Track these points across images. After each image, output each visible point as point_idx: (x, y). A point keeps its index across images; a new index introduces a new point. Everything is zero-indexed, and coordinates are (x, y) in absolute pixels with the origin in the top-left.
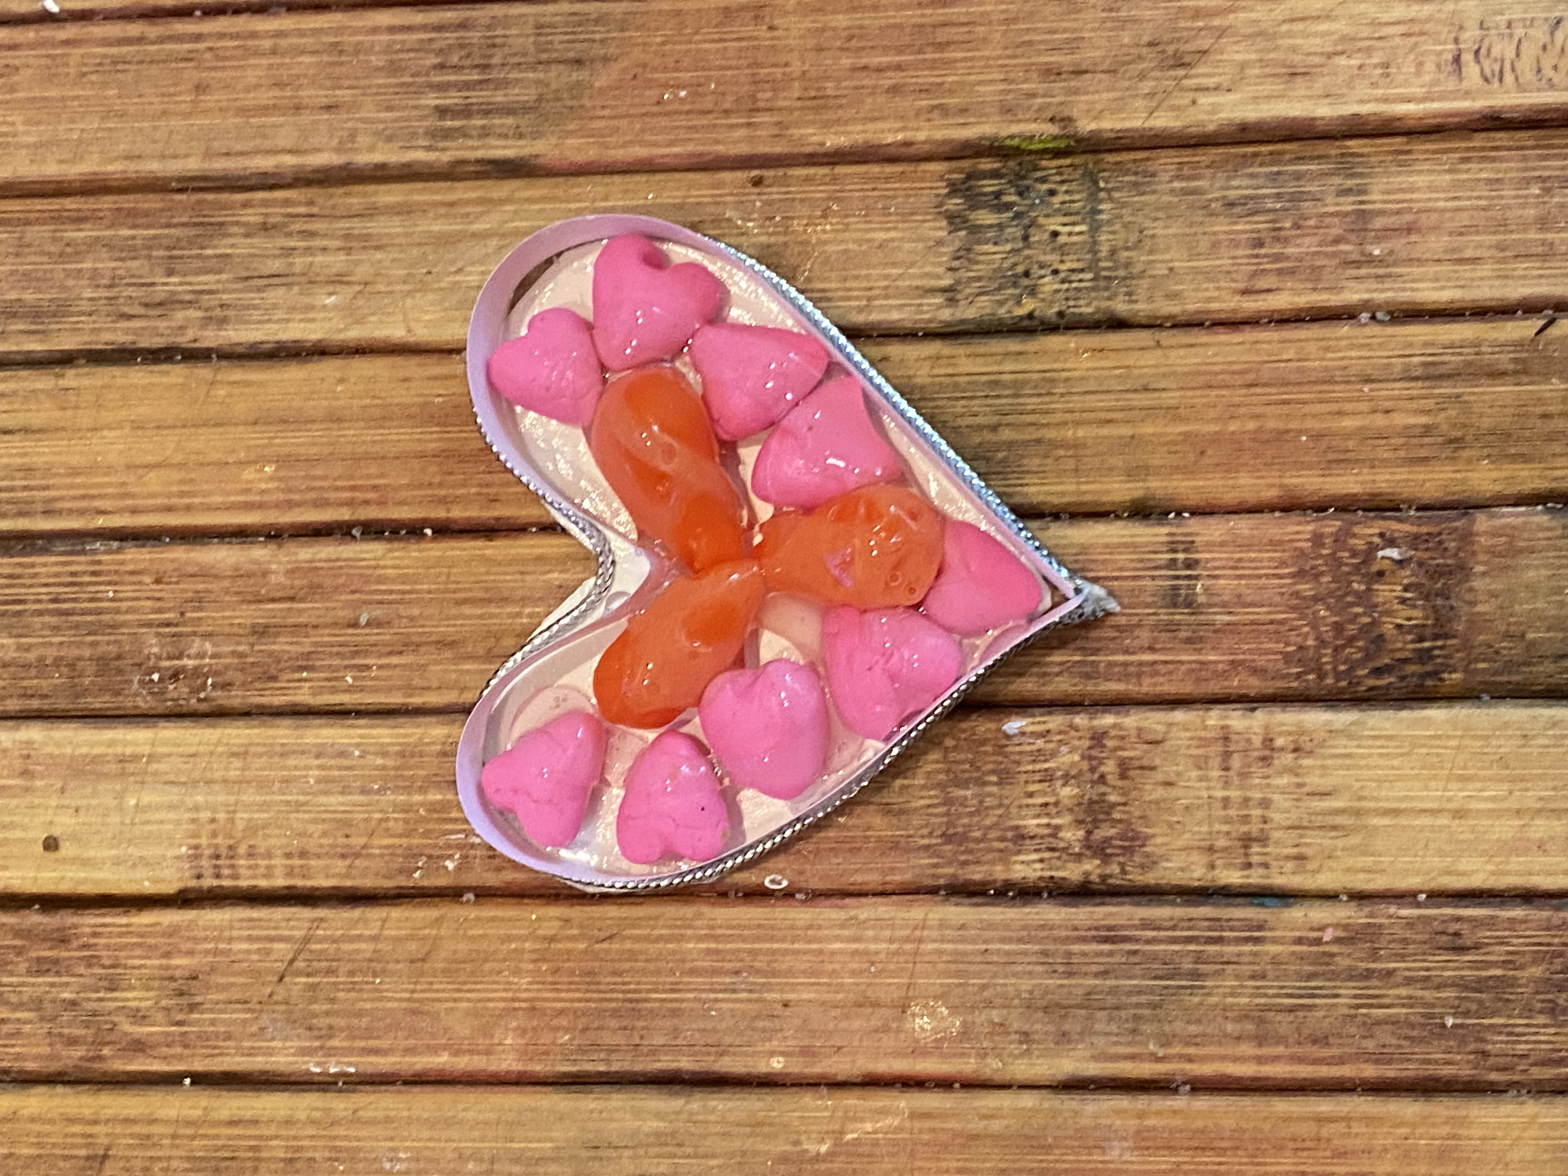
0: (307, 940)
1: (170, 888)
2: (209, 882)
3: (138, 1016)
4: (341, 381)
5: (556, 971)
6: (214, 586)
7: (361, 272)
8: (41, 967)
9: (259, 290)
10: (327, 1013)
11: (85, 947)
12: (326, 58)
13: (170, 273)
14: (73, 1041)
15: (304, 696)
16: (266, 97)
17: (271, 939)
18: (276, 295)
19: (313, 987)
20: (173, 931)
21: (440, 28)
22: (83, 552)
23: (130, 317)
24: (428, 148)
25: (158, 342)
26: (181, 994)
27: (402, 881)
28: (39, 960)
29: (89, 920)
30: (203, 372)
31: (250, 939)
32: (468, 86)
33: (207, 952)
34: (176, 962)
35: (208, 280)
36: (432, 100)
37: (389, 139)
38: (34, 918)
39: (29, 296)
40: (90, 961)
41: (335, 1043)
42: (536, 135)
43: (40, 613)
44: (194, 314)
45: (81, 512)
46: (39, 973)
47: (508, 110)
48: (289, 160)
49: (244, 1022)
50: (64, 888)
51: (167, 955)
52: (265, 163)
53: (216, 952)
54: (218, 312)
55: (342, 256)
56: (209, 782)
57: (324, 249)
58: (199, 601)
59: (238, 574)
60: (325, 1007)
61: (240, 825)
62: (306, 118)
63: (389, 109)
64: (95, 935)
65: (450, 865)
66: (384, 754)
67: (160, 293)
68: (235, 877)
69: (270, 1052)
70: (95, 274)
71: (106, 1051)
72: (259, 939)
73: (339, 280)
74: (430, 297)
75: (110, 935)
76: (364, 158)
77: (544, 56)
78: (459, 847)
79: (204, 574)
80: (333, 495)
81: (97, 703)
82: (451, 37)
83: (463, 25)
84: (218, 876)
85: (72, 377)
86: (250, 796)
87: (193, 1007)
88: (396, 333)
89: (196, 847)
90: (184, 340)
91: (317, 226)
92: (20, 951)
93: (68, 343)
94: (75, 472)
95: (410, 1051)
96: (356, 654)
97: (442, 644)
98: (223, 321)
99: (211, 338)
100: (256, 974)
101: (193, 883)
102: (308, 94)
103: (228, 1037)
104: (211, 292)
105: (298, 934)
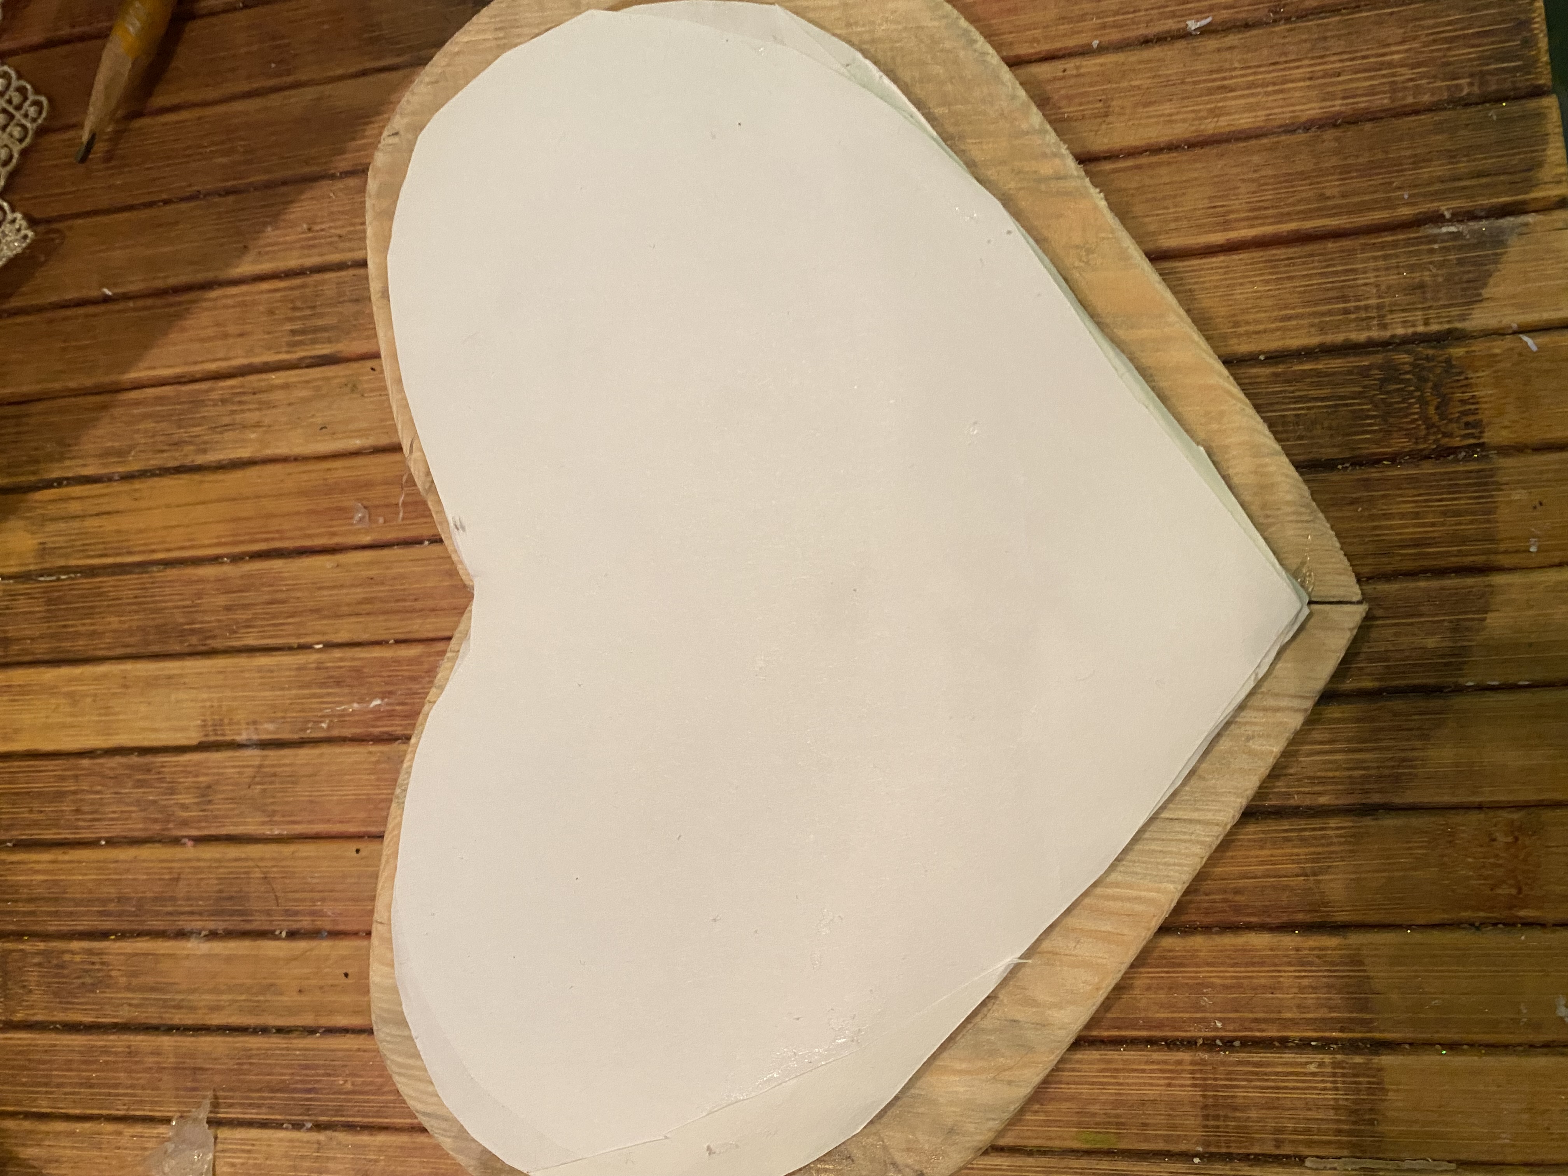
0: (260, 766)
1: (194, 742)
2: (212, 738)
3: (184, 807)
4: (260, 477)
5: (378, 780)
6: (209, 586)
7: (267, 421)
8: (140, 784)
9: (221, 433)
10: (272, 803)
11: (159, 773)
12: (238, 309)
13: (180, 427)
14: (155, 821)
15: (251, 641)
16: (210, 332)
17: (244, 766)
18: (228, 436)
19: (264, 790)
20: (198, 764)
21: (292, 289)
22: (147, 572)
23: (163, 451)
24: (288, 352)
25: (176, 464)
26: (203, 796)
27: (302, 735)
28: (139, 781)
29: (160, 759)
30: (197, 477)
31: (234, 767)
32: (305, 318)
33: (214, 774)
34: (201, 779)
35: (197, 430)
36: (289, 327)
37: (269, 349)
38: (135, 759)
39: (116, 444)
40: (162, 780)
41: (276, 819)
42: (338, 341)
43: (129, 604)
44: (192, 448)
45: (143, 552)
46: (138, 787)
47: (324, 329)
48: (223, 364)
49: (233, 809)
50: (146, 743)
51: (197, 776)
52: (212, 367)
53: (218, 774)
54: (202, 446)
55: (257, 413)
56: (209, 687)
57: (249, 410)
58: (200, 595)
59: (218, 580)
60: (271, 800)
61: (224, 709)
62: (231, 341)
63: (269, 333)
64: (163, 767)
65: (324, 725)
66: (290, 670)
67: (176, 438)
68: (223, 735)
69: (245, 824)
70: (146, 431)
71: (171, 825)
72: (239, 766)
73: (258, 425)
74: (300, 431)
75: (170, 767)
76: (257, 360)
77: (341, 299)
78: (328, 716)
79: (201, 581)
80: (258, 536)
81: (155, 648)
82: (296, 293)
83: (303, 286)
84: (216, 735)
85: (137, 485)
86: (228, 693)
87: (210, 802)
88: (283, 450)
89: (204, 721)
90: (187, 462)
91: (244, 398)
92: (129, 776)
93: (135, 467)
94: (141, 531)
95: (311, 822)
96: (273, 618)
97: (313, 611)
98: (205, 451)
99: (200, 460)
100: (236, 784)
101: (204, 739)
102: (232, 329)
103: (227, 817)
104: (199, 436)
105: (257, 763)
